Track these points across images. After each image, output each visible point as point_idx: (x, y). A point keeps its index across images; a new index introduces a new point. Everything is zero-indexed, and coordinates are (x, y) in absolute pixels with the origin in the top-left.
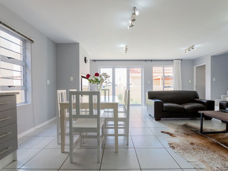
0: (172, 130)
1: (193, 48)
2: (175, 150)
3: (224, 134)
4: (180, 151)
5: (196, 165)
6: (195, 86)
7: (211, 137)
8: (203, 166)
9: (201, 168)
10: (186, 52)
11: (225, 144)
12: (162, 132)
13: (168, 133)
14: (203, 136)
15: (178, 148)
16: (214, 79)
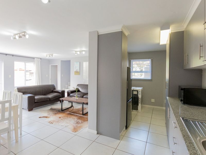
0: (46, 115)
1: (52, 56)
2: (54, 124)
3: (71, 108)
4: (56, 123)
5: (66, 125)
6: (50, 79)
7: (67, 111)
8: (68, 125)
9: (68, 126)
10: (47, 56)
11: (73, 113)
12: (40, 117)
13: (44, 117)
14: (63, 112)
15: (55, 122)
16: (62, 76)
